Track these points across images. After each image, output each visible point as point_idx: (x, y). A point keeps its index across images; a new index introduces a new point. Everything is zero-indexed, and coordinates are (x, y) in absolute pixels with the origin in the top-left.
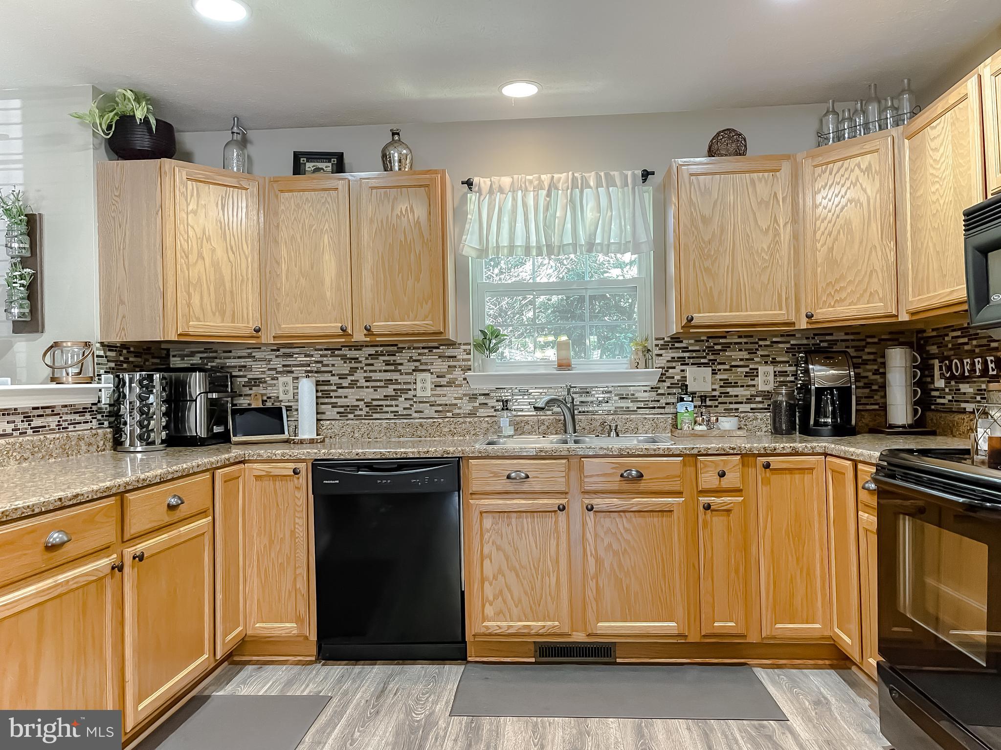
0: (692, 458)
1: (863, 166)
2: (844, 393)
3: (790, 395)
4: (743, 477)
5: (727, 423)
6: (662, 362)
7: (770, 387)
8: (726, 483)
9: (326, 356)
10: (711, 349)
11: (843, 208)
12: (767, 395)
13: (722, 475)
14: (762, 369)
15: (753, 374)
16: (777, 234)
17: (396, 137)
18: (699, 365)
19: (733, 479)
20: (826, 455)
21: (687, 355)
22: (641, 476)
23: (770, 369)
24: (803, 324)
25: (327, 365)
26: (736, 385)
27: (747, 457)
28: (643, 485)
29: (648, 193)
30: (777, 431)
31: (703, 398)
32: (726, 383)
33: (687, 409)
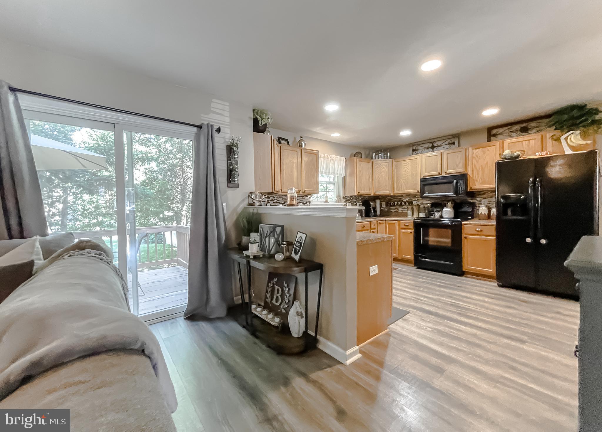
0: (370, 222)
1: (385, 165)
9: (278, 198)
11: (381, 172)
17: (302, 139)
18: (349, 202)
20: (385, 220)
21: (347, 200)
22: (364, 226)
23: (359, 203)
25: (278, 201)
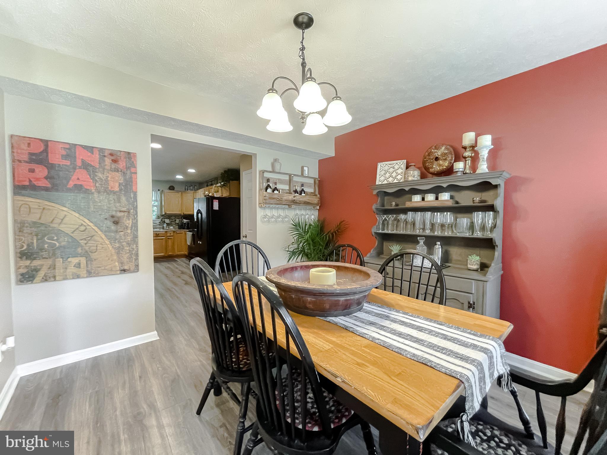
0: (166, 232)
2: (188, 223)
3: (181, 223)
4: (173, 234)
5: (171, 227)
6: (161, 218)
7: (178, 222)
8: (171, 235)
10: (169, 217)
12: (177, 223)
13: (170, 234)
14: (177, 220)
15: (176, 220)
16: (179, 201)
18: (167, 219)
19: (172, 235)
20: (185, 232)
21: (165, 217)
24: (182, 214)
26: (173, 222)
27: (174, 232)
28: (159, 236)
29: (159, 192)
30: (179, 229)
31: (168, 224)
32: (171, 222)
33: (165, 225)
